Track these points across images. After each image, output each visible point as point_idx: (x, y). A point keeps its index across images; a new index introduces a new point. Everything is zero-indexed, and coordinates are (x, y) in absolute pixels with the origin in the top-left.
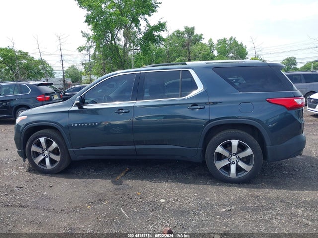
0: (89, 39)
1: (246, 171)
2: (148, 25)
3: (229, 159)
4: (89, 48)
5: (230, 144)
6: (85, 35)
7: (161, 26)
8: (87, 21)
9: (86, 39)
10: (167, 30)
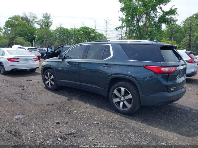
0: (123, 22)
1: (128, 108)
2: (163, 11)
3: (120, 99)
4: (123, 27)
5: (120, 89)
6: (121, 19)
7: (172, 12)
8: (121, 10)
9: (121, 22)
10: (177, 14)
